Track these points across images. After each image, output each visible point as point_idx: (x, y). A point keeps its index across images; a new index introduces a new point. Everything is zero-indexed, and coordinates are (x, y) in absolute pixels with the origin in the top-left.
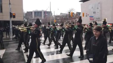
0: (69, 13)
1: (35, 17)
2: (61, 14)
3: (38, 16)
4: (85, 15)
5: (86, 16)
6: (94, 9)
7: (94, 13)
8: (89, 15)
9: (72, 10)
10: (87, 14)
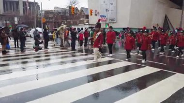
0: (70, 7)
1: (4, 11)
2: (55, 8)
3: (11, 9)
4: (94, 13)
5: (96, 15)
6: (106, 4)
7: (106, 11)
8: (100, 14)
9: (74, 3)
10: (96, 11)
